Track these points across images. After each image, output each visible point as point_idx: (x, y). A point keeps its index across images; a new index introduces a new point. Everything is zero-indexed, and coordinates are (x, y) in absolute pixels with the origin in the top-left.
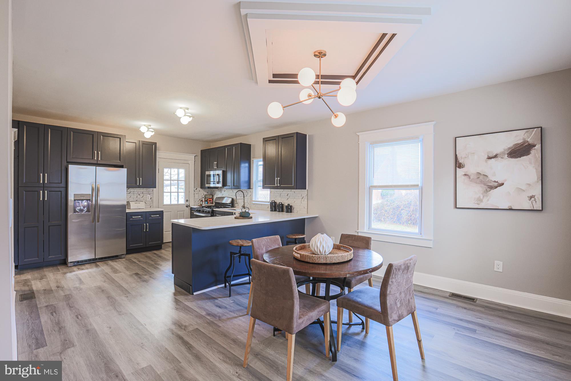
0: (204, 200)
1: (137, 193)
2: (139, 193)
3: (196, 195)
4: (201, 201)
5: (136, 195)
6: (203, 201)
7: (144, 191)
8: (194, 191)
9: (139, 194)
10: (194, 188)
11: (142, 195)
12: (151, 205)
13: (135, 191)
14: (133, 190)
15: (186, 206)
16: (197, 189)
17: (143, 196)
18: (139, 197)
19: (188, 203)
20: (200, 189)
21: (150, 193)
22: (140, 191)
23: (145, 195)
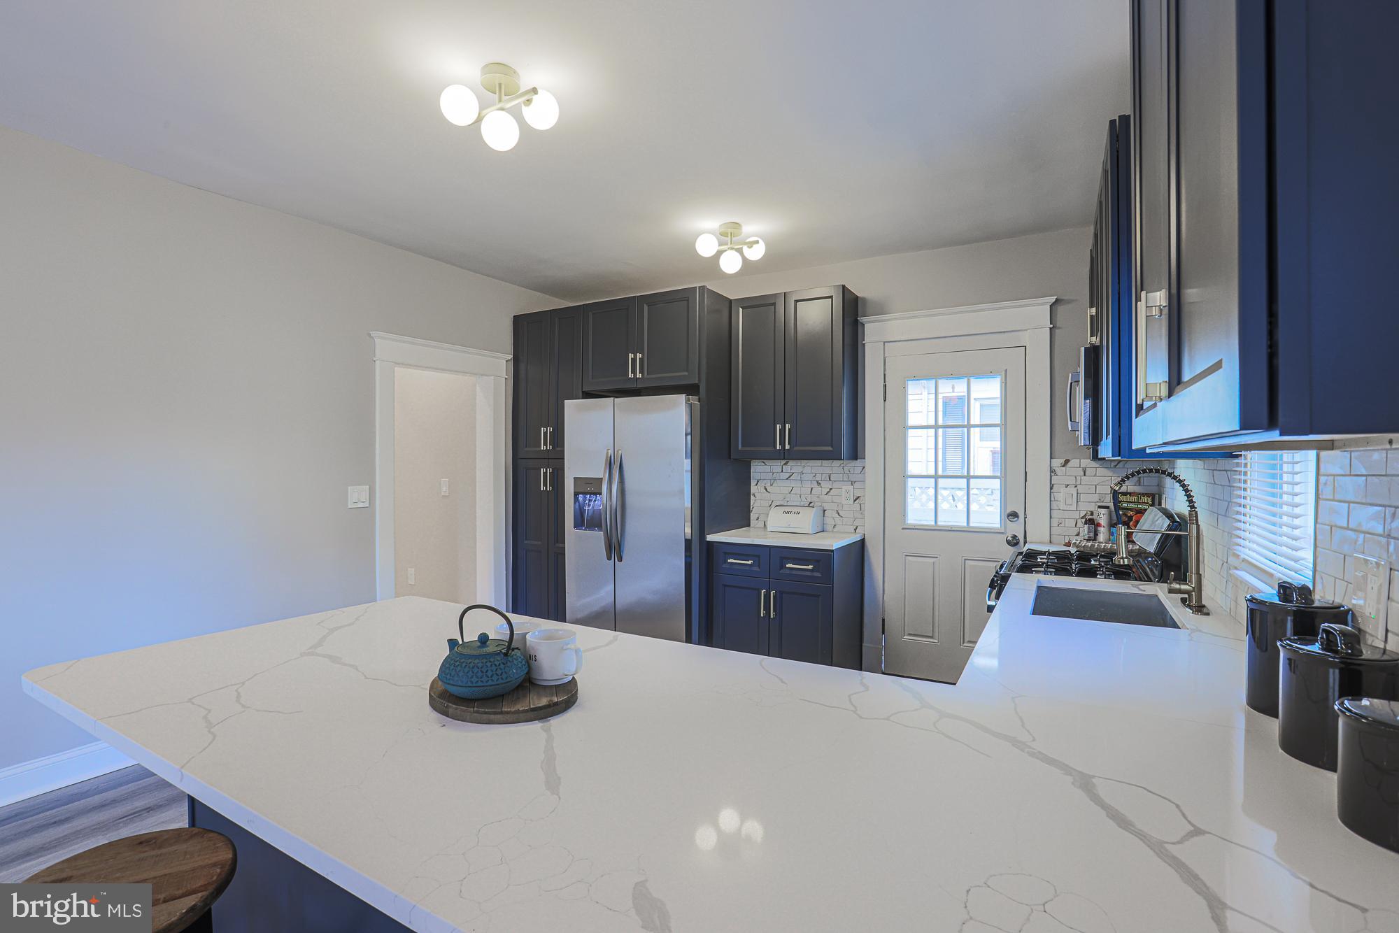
0: (1103, 520)
1: (810, 477)
2: (818, 478)
3: (1061, 494)
4: (1086, 523)
5: (808, 484)
6: (1099, 525)
7: (835, 470)
8: (1052, 471)
9: (817, 482)
10: (1051, 458)
11: (826, 485)
12: (856, 523)
13: (807, 469)
14: (800, 469)
15: (1008, 542)
16: (1067, 462)
17: (831, 489)
18: (817, 490)
19: (1016, 528)
20: (1087, 462)
21: (853, 478)
22: (821, 470)
23: (836, 485)
